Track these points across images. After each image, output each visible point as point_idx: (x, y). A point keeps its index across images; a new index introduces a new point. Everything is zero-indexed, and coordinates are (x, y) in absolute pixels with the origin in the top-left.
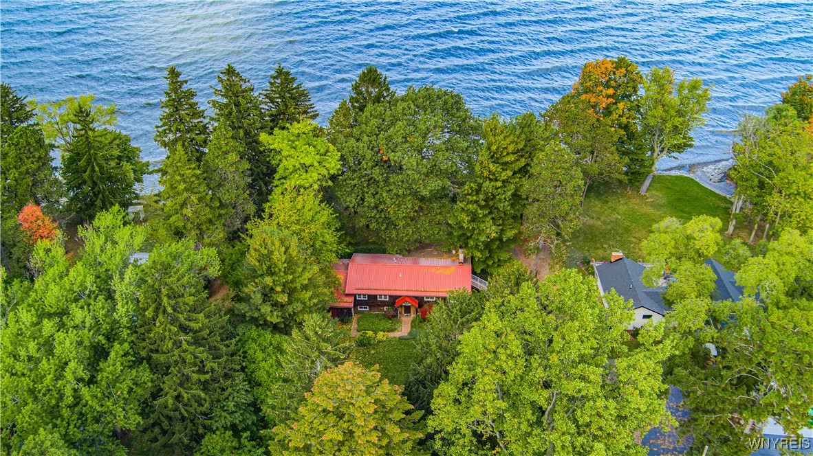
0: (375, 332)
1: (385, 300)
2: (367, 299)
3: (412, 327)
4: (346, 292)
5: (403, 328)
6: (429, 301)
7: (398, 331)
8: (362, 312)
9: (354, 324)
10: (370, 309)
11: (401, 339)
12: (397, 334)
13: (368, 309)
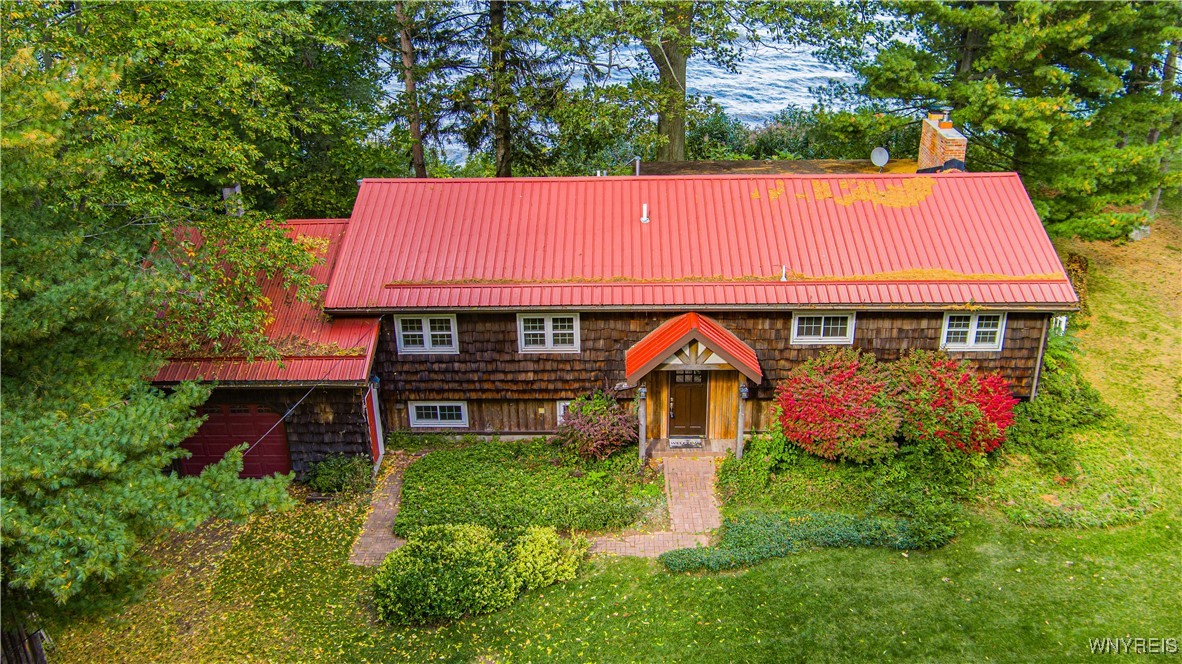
0: (507, 531)
1: (563, 349)
2: (454, 349)
3: (729, 500)
4: (333, 301)
5: (675, 511)
6: (815, 350)
7: (649, 525)
8: (432, 439)
9: (383, 501)
10: (478, 424)
11: (676, 565)
12: (644, 544)
13: (464, 423)
